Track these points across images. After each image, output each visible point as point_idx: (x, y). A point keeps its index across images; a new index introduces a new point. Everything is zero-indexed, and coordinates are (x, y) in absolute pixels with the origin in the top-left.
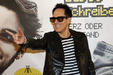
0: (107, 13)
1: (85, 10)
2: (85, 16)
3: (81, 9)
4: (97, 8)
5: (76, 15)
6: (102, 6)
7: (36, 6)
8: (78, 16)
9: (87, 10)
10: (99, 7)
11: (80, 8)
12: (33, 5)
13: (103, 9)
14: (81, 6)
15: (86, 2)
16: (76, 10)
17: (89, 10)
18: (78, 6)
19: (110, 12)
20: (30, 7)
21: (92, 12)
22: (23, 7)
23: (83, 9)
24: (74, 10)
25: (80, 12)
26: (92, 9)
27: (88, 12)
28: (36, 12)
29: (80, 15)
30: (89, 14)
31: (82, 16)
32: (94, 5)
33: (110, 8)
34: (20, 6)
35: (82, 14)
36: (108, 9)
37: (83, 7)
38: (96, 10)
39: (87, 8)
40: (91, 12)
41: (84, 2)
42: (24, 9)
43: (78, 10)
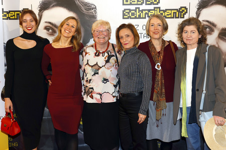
0: (164, 15)
1: (142, 12)
2: (143, 18)
3: (139, 11)
4: (154, 10)
5: (134, 17)
6: (159, 8)
7: (95, 8)
8: (136, 18)
9: (144, 12)
10: (156, 9)
11: (137, 10)
12: (93, 6)
13: (160, 11)
14: (139, 8)
15: (144, 4)
16: (134, 12)
17: (147, 11)
18: (136, 8)
19: (166, 13)
20: (90, 9)
21: (150, 14)
22: (83, 8)
23: (140, 11)
24: (132, 12)
25: (138, 14)
26: (149, 10)
27: (146, 14)
28: (95, 13)
29: (137, 17)
30: (147, 15)
31: (140, 17)
32: (152, 7)
33: (166, 10)
34: (80, 7)
35: (140, 15)
36: (165, 11)
37: (141, 9)
38: (154, 12)
39: (145, 10)
40: (148, 14)
41: (141, 4)
42: (84, 10)
43: (136, 11)
